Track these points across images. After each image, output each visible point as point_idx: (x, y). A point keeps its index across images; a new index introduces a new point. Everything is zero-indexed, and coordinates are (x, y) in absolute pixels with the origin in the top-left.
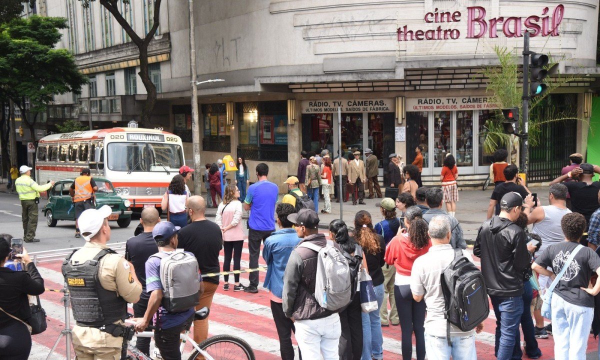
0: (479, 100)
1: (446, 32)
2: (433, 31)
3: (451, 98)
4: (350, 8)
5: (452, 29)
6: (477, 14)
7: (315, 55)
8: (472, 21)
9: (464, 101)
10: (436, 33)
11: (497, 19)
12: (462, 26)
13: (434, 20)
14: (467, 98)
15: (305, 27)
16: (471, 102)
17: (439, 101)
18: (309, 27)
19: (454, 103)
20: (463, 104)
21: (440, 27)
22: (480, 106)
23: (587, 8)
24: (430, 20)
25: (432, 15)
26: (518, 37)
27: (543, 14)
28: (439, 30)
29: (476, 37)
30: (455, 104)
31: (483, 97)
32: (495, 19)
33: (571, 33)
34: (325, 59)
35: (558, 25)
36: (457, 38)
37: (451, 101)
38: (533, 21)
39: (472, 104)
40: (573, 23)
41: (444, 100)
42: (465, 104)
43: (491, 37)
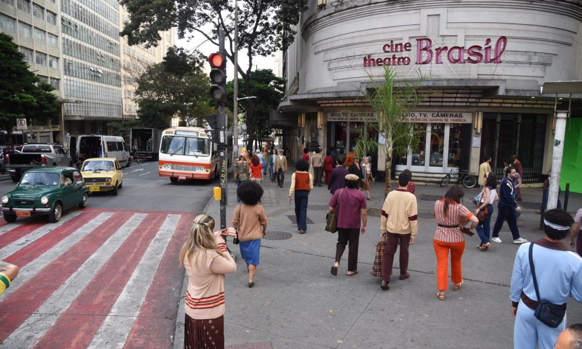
0: (447, 115)
1: (399, 59)
2: (389, 59)
3: (423, 113)
4: (353, 46)
5: (404, 57)
6: (424, 44)
7: (334, 80)
8: (421, 50)
9: (434, 115)
10: (392, 60)
11: (442, 48)
12: (412, 54)
13: (390, 50)
14: (436, 113)
15: (329, 62)
16: (439, 116)
17: (413, 115)
18: (330, 61)
19: (425, 116)
20: (432, 118)
21: (394, 55)
22: (447, 120)
23: (558, 44)
24: (387, 50)
25: (389, 46)
26: (462, 63)
27: (485, 45)
28: (394, 57)
29: (424, 63)
30: (426, 118)
31: (450, 113)
32: (440, 48)
33: (537, 64)
34: (338, 83)
35: (501, 53)
36: (408, 64)
37: (422, 115)
38: (476, 50)
39: (440, 118)
40: (540, 56)
41: (417, 114)
42: (434, 118)
43: (437, 63)
